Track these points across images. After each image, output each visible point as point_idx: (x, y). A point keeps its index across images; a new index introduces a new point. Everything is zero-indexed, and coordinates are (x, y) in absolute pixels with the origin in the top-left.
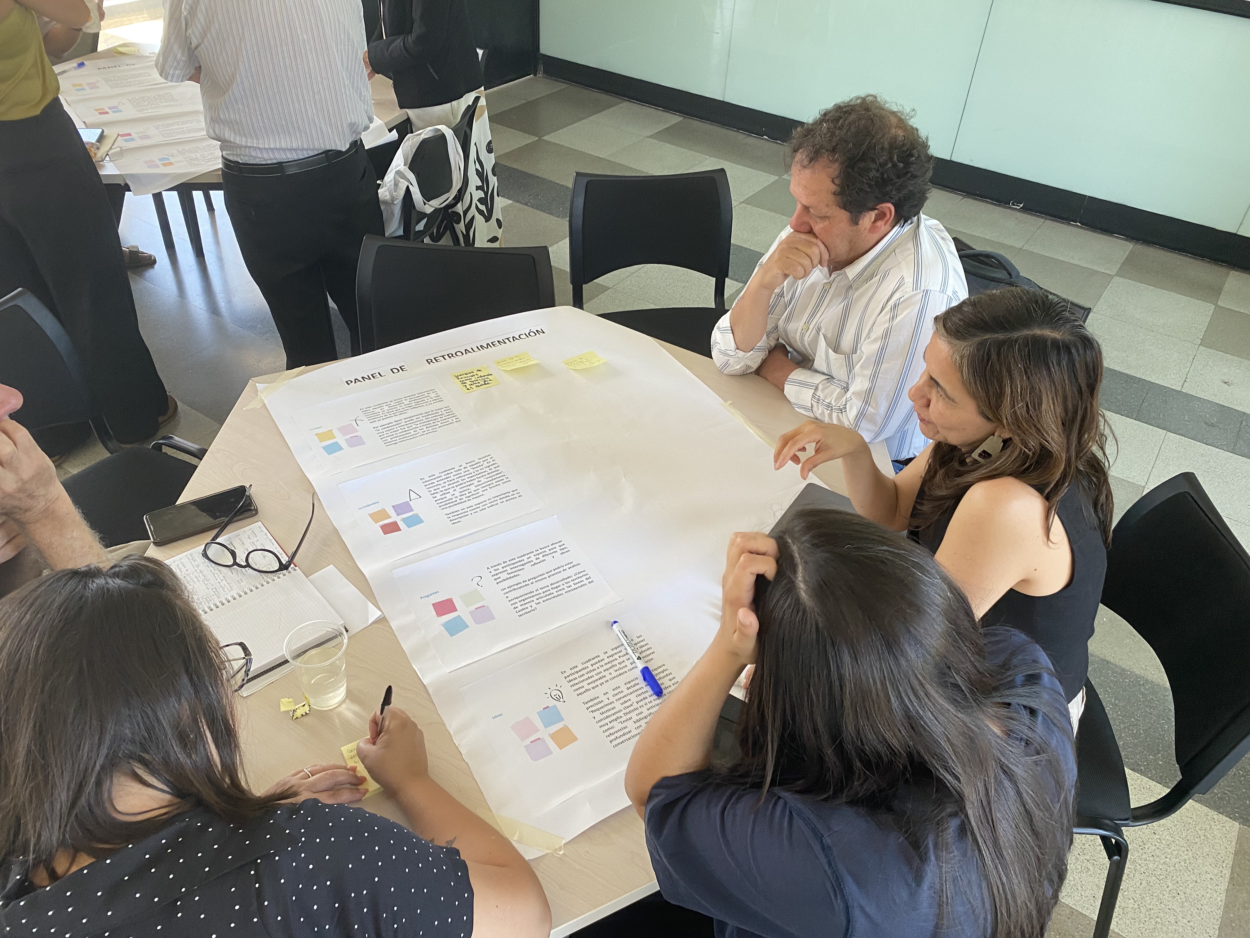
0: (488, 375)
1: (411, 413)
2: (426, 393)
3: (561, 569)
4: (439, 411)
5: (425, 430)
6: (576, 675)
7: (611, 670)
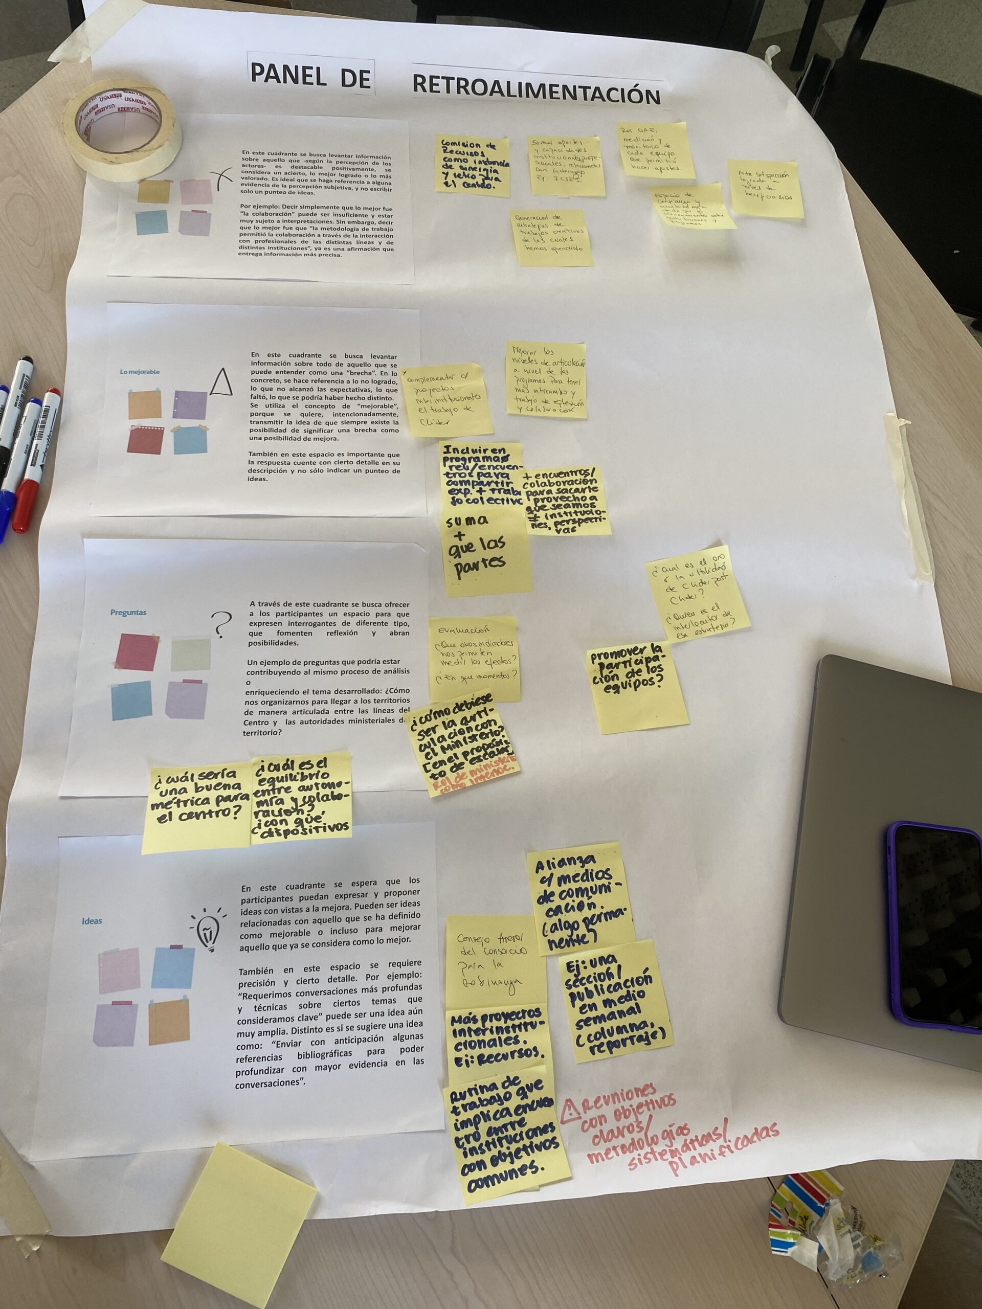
0: (501, 164)
1: (323, 197)
2: (370, 161)
3: (371, 667)
4: (369, 213)
5: (324, 245)
6: (263, 906)
7: (326, 928)
